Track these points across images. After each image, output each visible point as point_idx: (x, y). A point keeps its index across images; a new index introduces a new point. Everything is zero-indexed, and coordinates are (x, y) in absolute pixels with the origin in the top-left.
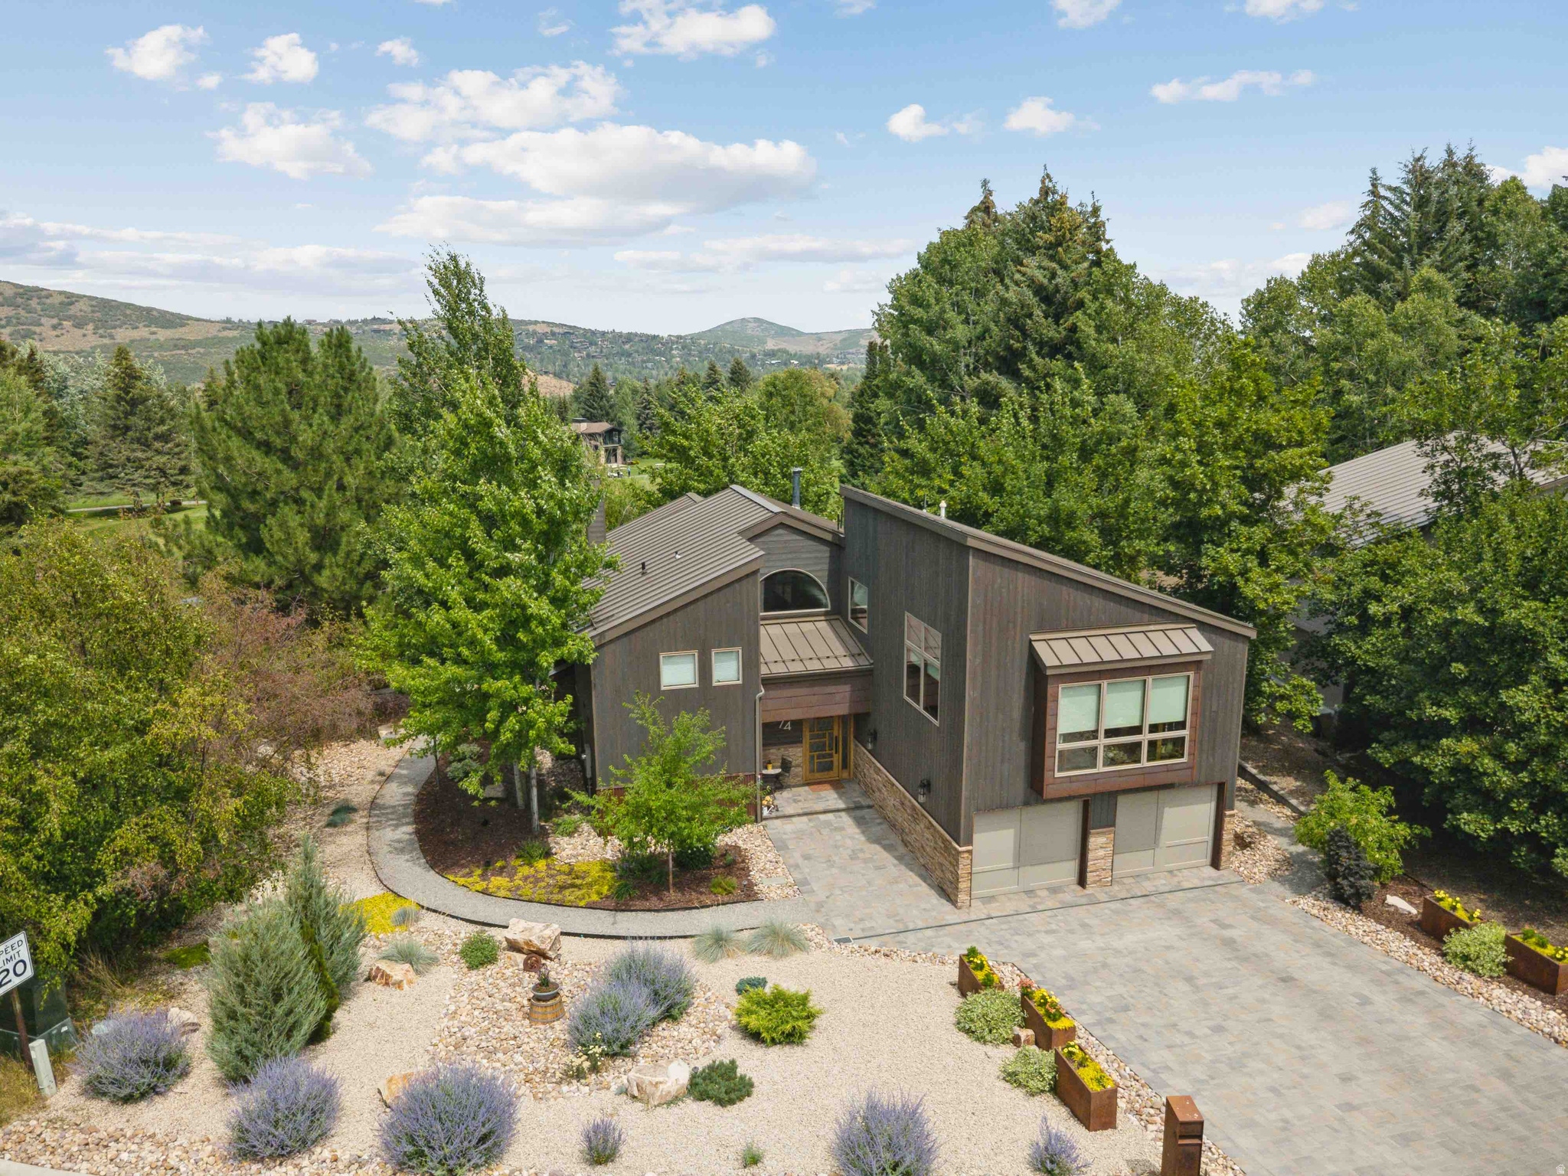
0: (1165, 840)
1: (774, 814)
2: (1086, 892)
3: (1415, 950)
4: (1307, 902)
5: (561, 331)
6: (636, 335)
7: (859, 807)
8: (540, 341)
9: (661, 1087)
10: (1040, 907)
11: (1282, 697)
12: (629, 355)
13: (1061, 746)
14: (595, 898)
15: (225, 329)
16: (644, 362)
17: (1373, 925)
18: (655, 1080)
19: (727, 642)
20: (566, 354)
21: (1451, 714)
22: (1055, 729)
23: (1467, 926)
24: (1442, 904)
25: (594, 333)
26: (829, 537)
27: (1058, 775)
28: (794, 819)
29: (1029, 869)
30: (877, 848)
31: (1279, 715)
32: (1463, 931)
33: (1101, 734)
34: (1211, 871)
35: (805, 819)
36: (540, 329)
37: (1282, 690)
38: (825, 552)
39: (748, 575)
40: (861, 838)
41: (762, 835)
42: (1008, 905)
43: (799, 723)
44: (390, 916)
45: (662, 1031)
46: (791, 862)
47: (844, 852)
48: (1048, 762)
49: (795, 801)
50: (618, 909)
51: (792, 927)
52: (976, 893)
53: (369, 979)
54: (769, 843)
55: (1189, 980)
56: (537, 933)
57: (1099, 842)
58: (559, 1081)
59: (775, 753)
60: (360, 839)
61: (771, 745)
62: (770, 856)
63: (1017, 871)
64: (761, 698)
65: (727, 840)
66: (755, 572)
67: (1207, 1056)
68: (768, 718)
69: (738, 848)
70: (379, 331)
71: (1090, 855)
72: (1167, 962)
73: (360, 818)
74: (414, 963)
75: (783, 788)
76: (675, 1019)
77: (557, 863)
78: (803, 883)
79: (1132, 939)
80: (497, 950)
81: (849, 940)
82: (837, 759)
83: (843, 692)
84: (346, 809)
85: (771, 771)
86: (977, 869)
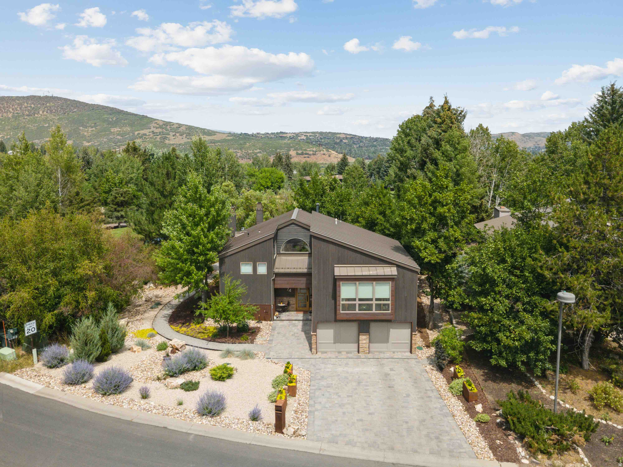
0: (391, 340)
2: (359, 355)
3: (444, 385)
5: (350, 137)
6: (379, 138)
7: (307, 320)
8: (341, 141)
9: (172, 384)
12: (376, 146)
13: (342, 302)
14: (206, 337)
15: (228, 136)
16: (381, 149)
17: (441, 376)
18: (171, 382)
19: (262, 260)
20: (351, 146)
22: (340, 296)
23: (458, 378)
25: (362, 137)
27: (342, 312)
28: (284, 321)
29: (339, 344)
30: (303, 333)
33: (357, 300)
34: (408, 354)
35: (288, 322)
36: (342, 136)
39: (268, 240)
40: (301, 330)
41: (270, 325)
42: (329, 355)
43: (294, 290)
44: (147, 334)
45: (192, 373)
46: (272, 334)
47: (292, 333)
48: (338, 307)
49: (288, 316)
50: (210, 341)
51: (255, 352)
52: (319, 350)
53: (129, 350)
54: (271, 327)
55: (359, 383)
56: (178, 343)
57: (364, 338)
58: (154, 380)
59: (286, 299)
60: (156, 313)
61: (284, 296)
62: (268, 332)
63: (334, 345)
64: (274, 280)
65: (258, 325)
66: (271, 239)
67: (336, 402)
68: (278, 286)
69: (260, 328)
70: (282, 137)
71: (360, 342)
72: (359, 377)
73: (160, 307)
74: (142, 347)
75: (288, 311)
76: (197, 370)
77: (203, 326)
78: (271, 340)
79: (357, 369)
80: (167, 347)
81: (270, 358)
82: (308, 303)
83: (303, 280)
84: (158, 304)
85: (282, 305)
86: (319, 341)
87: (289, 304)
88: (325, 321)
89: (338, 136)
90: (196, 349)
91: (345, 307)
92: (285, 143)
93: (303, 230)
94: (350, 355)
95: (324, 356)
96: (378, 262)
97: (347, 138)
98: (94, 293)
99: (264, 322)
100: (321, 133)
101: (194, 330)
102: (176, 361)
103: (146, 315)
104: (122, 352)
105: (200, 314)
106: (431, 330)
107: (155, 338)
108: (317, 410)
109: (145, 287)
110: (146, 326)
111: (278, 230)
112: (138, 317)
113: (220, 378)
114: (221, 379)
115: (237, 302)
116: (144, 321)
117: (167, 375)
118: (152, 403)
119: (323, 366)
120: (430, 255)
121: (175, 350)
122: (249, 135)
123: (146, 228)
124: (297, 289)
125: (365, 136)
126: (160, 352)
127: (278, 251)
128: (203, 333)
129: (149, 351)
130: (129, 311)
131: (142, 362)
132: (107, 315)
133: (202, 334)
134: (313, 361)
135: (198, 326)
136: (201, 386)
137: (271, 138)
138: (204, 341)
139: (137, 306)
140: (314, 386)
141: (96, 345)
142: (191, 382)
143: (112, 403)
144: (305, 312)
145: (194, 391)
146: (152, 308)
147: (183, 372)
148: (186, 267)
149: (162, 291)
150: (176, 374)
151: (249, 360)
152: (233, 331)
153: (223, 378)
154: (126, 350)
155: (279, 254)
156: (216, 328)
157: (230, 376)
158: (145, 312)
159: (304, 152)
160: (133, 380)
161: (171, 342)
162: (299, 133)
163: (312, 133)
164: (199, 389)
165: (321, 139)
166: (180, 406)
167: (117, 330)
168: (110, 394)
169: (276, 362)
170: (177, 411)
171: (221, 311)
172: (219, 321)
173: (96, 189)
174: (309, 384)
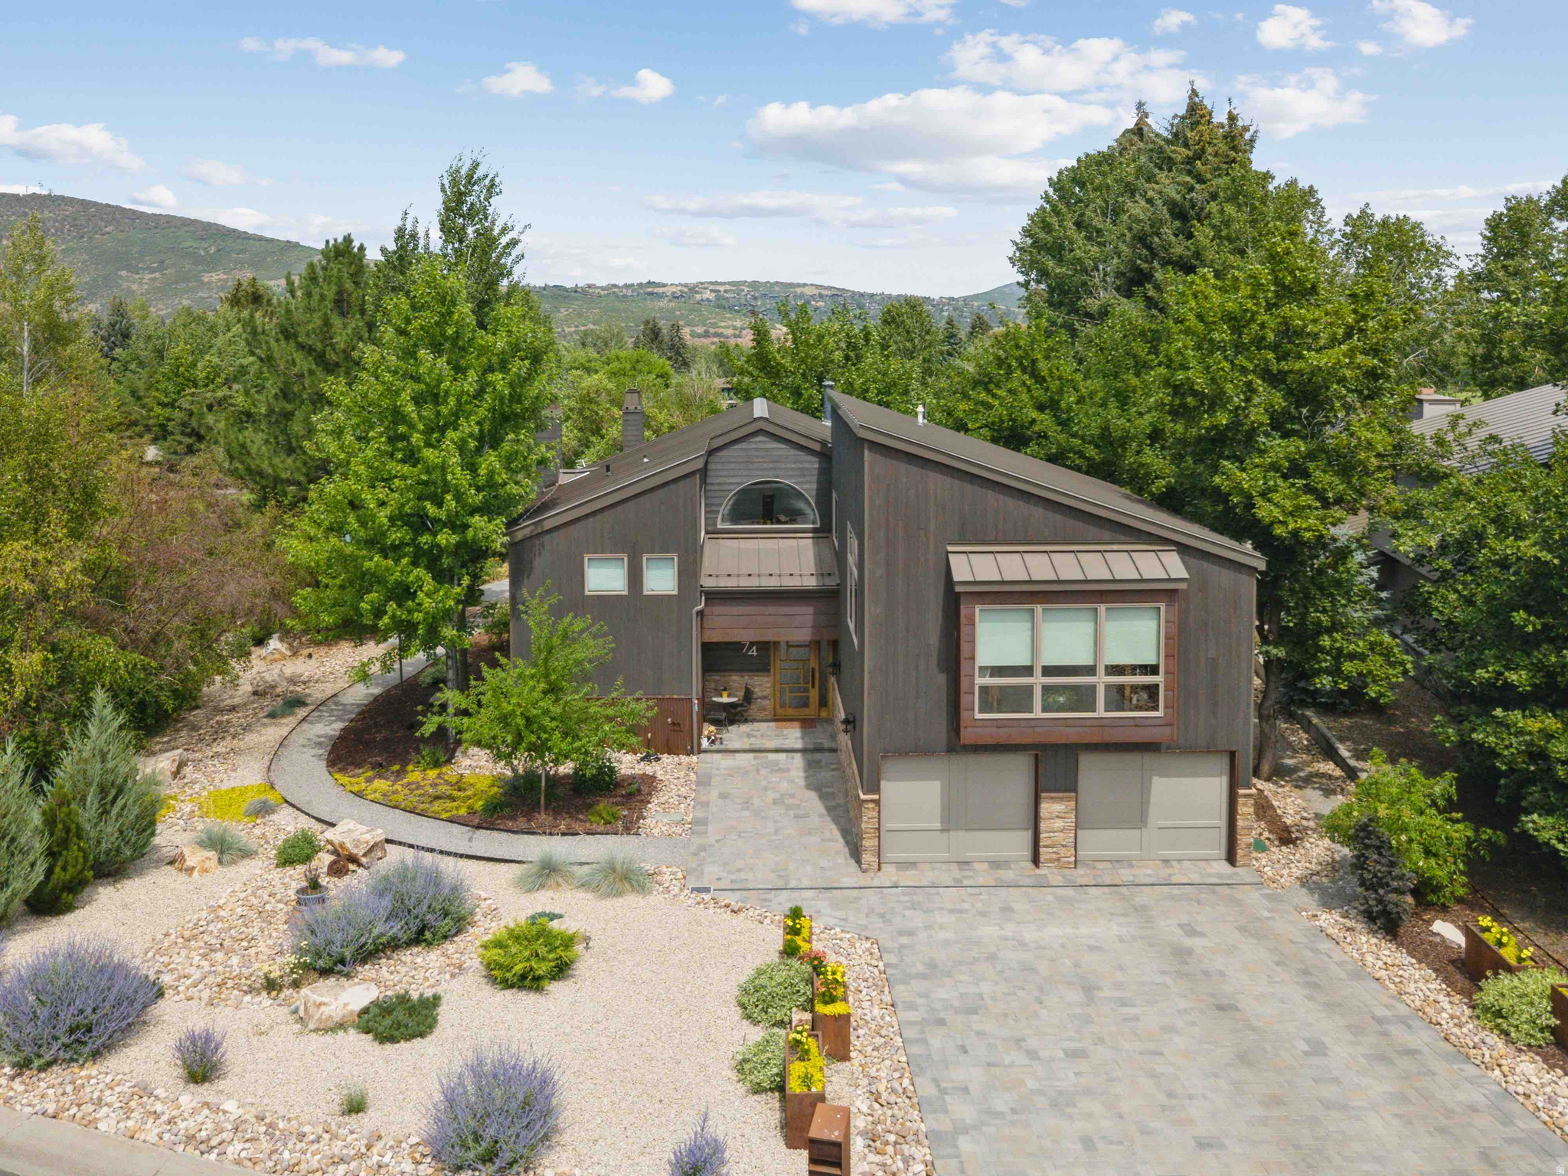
0: (1155, 819)
1: (714, 747)
2: (1038, 871)
3: (1441, 998)
4: (1330, 920)
5: (829, 293)
7: (818, 749)
8: (807, 303)
9: (322, 1008)
10: (966, 882)
11: (1352, 656)
13: (980, 681)
14: (463, 811)
17: (1403, 957)
18: (320, 999)
19: (662, 546)
21: (1518, 678)
22: (973, 658)
23: (1510, 970)
24: (1486, 936)
25: (862, 295)
26: (817, 447)
27: (978, 716)
28: (737, 755)
29: (962, 833)
30: (813, 795)
31: (1347, 678)
32: (1503, 975)
33: (1038, 671)
34: (1224, 867)
35: (751, 756)
36: (809, 291)
37: (1352, 647)
38: (813, 464)
39: (685, 476)
40: (802, 783)
41: (690, 768)
42: (928, 876)
43: (766, 647)
44: (245, 805)
45: (406, 956)
46: (704, 798)
47: (771, 796)
48: (964, 699)
49: (749, 736)
50: (478, 827)
51: (649, 867)
52: (888, 855)
53: (171, 863)
54: (693, 776)
55: (1089, 990)
56: (355, 835)
57: (1054, 810)
58: (251, 990)
59: (737, 680)
60: (285, 731)
61: (732, 670)
62: (683, 791)
63: (945, 835)
64: (701, 613)
65: (648, 769)
66: (693, 473)
67: (1031, 1084)
68: (714, 637)
69: (653, 778)
70: (652, 294)
71: (1043, 826)
72: (1077, 965)
73: (302, 712)
74: (222, 852)
75: (746, 721)
76: (429, 944)
77: (450, 772)
78: (700, 823)
79: (1054, 932)
80: (316, 850)
81: (707, 890)
82: (814, 694)
83: (805, 614)
84: (297, 702)
85: (725, 699)
86: (887, 825)
87: (748, 696)
88: (914, 750)
89: (799, 290)
90: (428, 858)
91: (992, 699)
92: (661, 309)
93: (793, 452)
94: (1009, 875)
95: (908, 877)
96: (1107, 535)
97: (821, 296)
98: (36, 657)
99: (665, 758)
100: (754, 285)
101: (419, 787)
102: (347, 908)
103: (251, 739)
104: (140, 872)
105: (441, 731)
106: (1268, 779)
107: (274, 817)
108: (961, 1129)
109: (257, 652)
110: (247, 775)
111: (711, 452)
112: (220, 748)
113: (523, 977)
114: (529, 982)
115: (576, 692)
116: (239, 761)
117: (307, 967)
118: (230, 1106)
119: (917, 919)
120: (1291, 514)
121: (344, 862)
122: (566, 290)
123: (265, 466)
124: (776, 644)
125: (869, 291)
126: (289, 871)
127: (711, 522)
128: (453, 799)
129: (247, 869)
130: (194, 728)
131: (214, 910)
132: (84, 735)
133: (449, 805)
134: (871, 898)
135: (432, 774)
136: (445, 1014)
137: (624, 296)
138: (456, 829)
139: (221, 711)
140: (911, 1006)
141: (25, 853)
142: (403, 999)
143: (51, 1108)
144: (807, 724)
145: (417, 1042)
146: (272, 715)
147: (369, 953)
148: (397, 570)
149: (313, 662)
150: (342, 962)
151: (631, 900)
152: (560, 791)
153: (537, 979)
154: (158, 863)
155: (712, 532)
156: (499, 779)
157: (561, 970)
158: (247, 728)
159: (712, 331)
160: (160, 994)
161: (330, 834)
162: (696, 286)
163: (730, 283)
164: (437, 1031)
165: (755, 298)
166: (353, 1120)
167: (120, 791)
168: (49, 1064)
169: (735, 906)
170: (337, 1147)
171: (520, 721)
172: (509, 755)
173: (139, 398)
174: (887, 998)
